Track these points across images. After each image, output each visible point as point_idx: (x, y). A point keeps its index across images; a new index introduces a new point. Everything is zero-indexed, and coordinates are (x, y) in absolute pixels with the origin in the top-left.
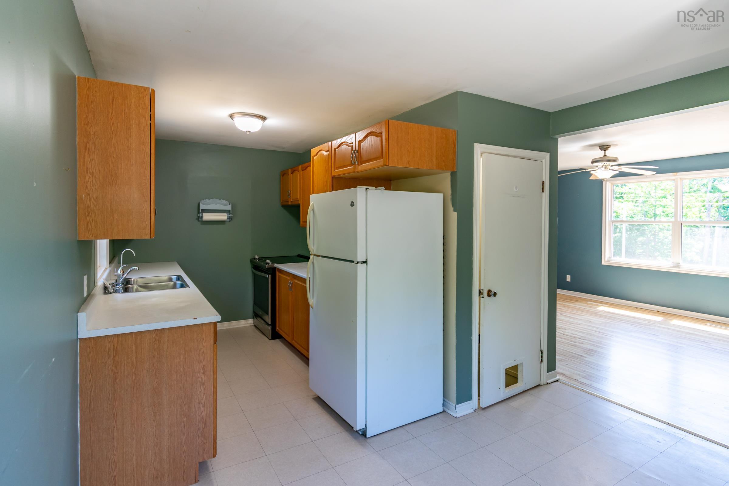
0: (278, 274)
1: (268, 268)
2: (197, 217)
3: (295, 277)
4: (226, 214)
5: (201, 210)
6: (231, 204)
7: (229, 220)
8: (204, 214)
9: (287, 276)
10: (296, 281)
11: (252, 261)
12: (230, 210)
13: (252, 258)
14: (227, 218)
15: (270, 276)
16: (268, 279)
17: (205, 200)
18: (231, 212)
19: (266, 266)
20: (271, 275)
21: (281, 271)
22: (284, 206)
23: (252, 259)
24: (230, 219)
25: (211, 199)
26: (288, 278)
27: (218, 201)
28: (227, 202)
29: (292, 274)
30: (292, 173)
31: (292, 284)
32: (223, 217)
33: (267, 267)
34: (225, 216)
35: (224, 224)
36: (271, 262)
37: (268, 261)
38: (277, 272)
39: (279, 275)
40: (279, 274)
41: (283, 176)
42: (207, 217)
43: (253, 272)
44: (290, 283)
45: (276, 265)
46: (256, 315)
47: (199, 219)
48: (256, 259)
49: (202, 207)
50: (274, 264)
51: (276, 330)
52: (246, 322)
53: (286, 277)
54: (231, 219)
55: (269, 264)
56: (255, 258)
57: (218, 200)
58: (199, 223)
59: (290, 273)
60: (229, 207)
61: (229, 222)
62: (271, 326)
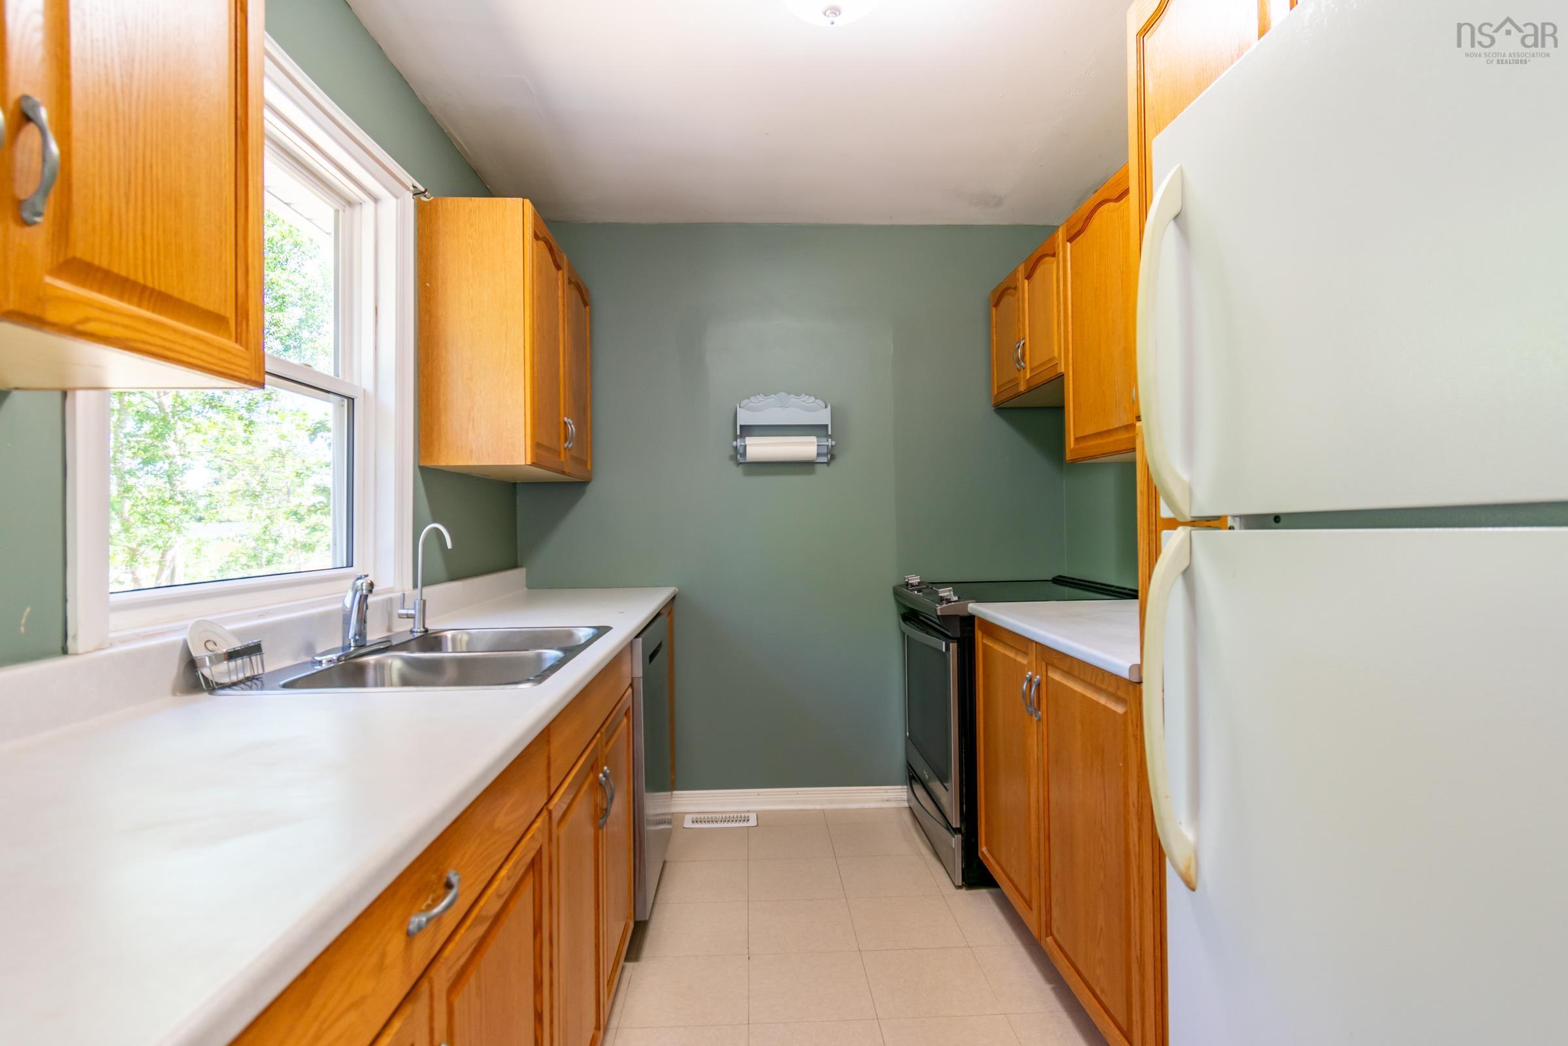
0: (980, 639)
1: (943, 618)
2: (732, 452)
3: (1050, 656)
4: (814, 439)
5: (741, 426)
6: (829, 408)
7: (825, 459)
8: (749, 441)
9: (1018, 651)
10: (1056, 676)
11: (900, 592)
12: (826, 426)
13: (902, 582)
14: (819, 455)
15: (953, 646)
16: (944, 656)
17: (752, 399)
18: (830, 433)
19: (936, 610)
20: (956, 644)
21: (992, 629)
22: (1002, 408)
23: (901, 586)
24: (831, 455)
25: (773, 396)
26: (1023, 660)
27: (793, 399)
28: (818, 401)
29: (1036, 643)
30: (1029, 277)
31: (1039, 685)
32: (805, 448)
33: (939, 613)
34: (812, 443)
35: (812, 472)
36: (955, 594)
37: (945, 592)
38: (979, 635)
39: (983, 644)
40: (984, 641)
41: (996, 305)
42: (758, 448)
43: (903, 634)
44: (1030, 680)
45: (974, 608)
46: (913, 778)
47: (738, 455)
48: (912, 585)
49: (744, 418)
50: (966, 602)
51: (980, 855)
52: (886, 796)
53: (1012, 654)
54: (833, 457)
55: (949, 601)
56: (907, 584)
57: (792, 396)
58: (740, 470)
59: (1032, 641)
60: (823, 417)
61: (826, 465)
62: (959, 837)
